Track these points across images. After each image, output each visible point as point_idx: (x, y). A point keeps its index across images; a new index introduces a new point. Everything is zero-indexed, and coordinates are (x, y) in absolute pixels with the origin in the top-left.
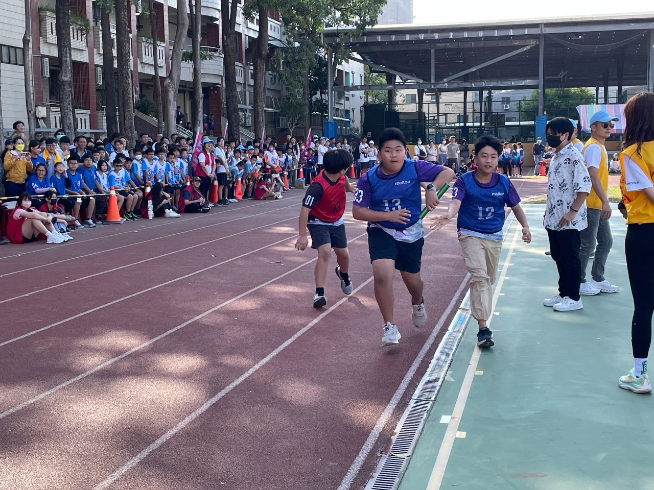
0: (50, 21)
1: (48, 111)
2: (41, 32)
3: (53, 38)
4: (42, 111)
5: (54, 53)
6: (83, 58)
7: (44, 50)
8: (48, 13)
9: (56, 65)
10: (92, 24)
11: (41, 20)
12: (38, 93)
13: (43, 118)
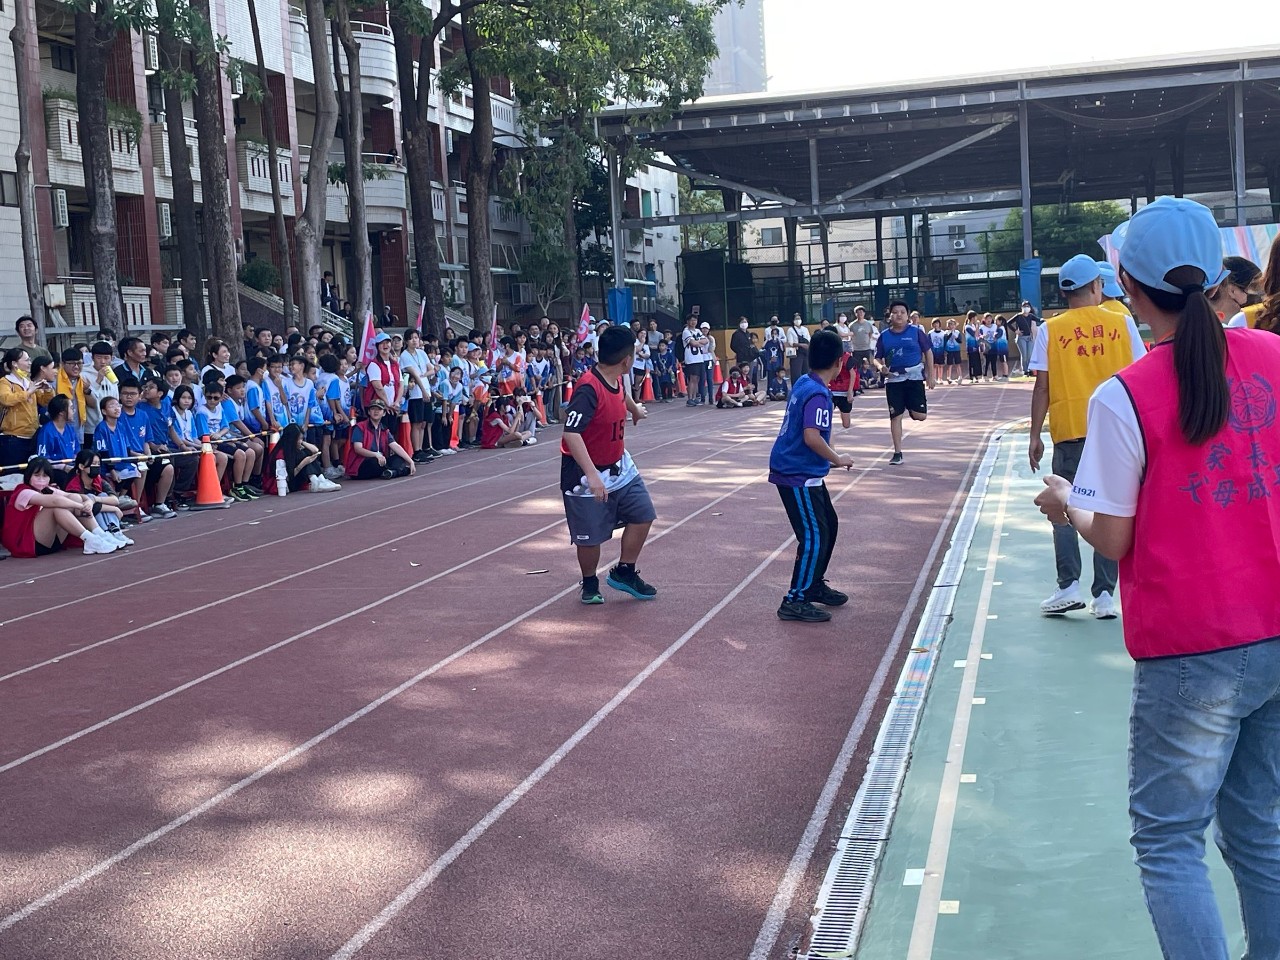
0: (67, 119)
1: (69, 294)
2: (49, 140)
3: (73, 152)
4: (56, 294)
5: (78, 179)
6: (132, 185)
7: (57, 174)
8: (62, 103)
9: (83, 203)
10: (147, 119)
11: (48, 118)
12: (48, 258)
13: (59, 307)
